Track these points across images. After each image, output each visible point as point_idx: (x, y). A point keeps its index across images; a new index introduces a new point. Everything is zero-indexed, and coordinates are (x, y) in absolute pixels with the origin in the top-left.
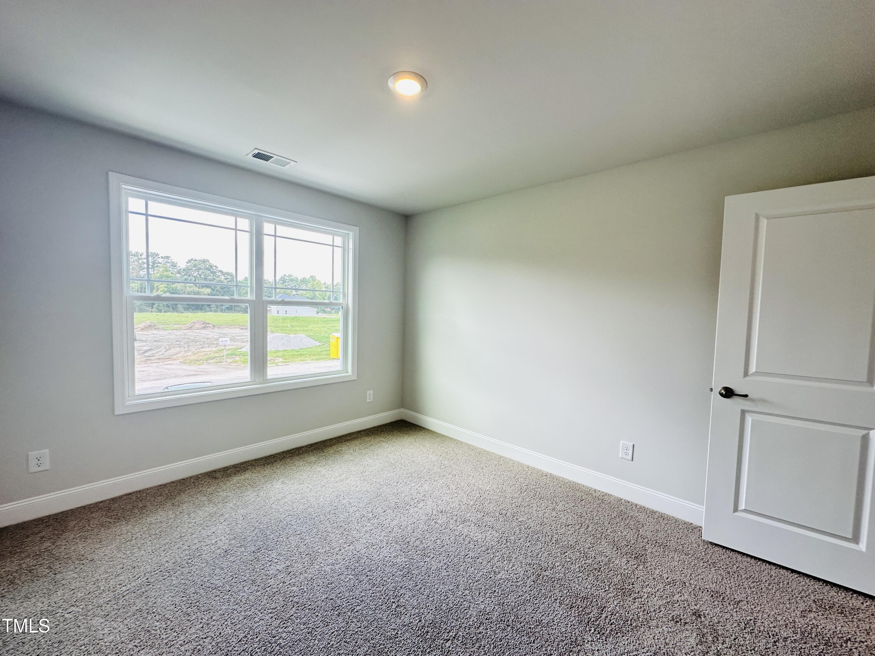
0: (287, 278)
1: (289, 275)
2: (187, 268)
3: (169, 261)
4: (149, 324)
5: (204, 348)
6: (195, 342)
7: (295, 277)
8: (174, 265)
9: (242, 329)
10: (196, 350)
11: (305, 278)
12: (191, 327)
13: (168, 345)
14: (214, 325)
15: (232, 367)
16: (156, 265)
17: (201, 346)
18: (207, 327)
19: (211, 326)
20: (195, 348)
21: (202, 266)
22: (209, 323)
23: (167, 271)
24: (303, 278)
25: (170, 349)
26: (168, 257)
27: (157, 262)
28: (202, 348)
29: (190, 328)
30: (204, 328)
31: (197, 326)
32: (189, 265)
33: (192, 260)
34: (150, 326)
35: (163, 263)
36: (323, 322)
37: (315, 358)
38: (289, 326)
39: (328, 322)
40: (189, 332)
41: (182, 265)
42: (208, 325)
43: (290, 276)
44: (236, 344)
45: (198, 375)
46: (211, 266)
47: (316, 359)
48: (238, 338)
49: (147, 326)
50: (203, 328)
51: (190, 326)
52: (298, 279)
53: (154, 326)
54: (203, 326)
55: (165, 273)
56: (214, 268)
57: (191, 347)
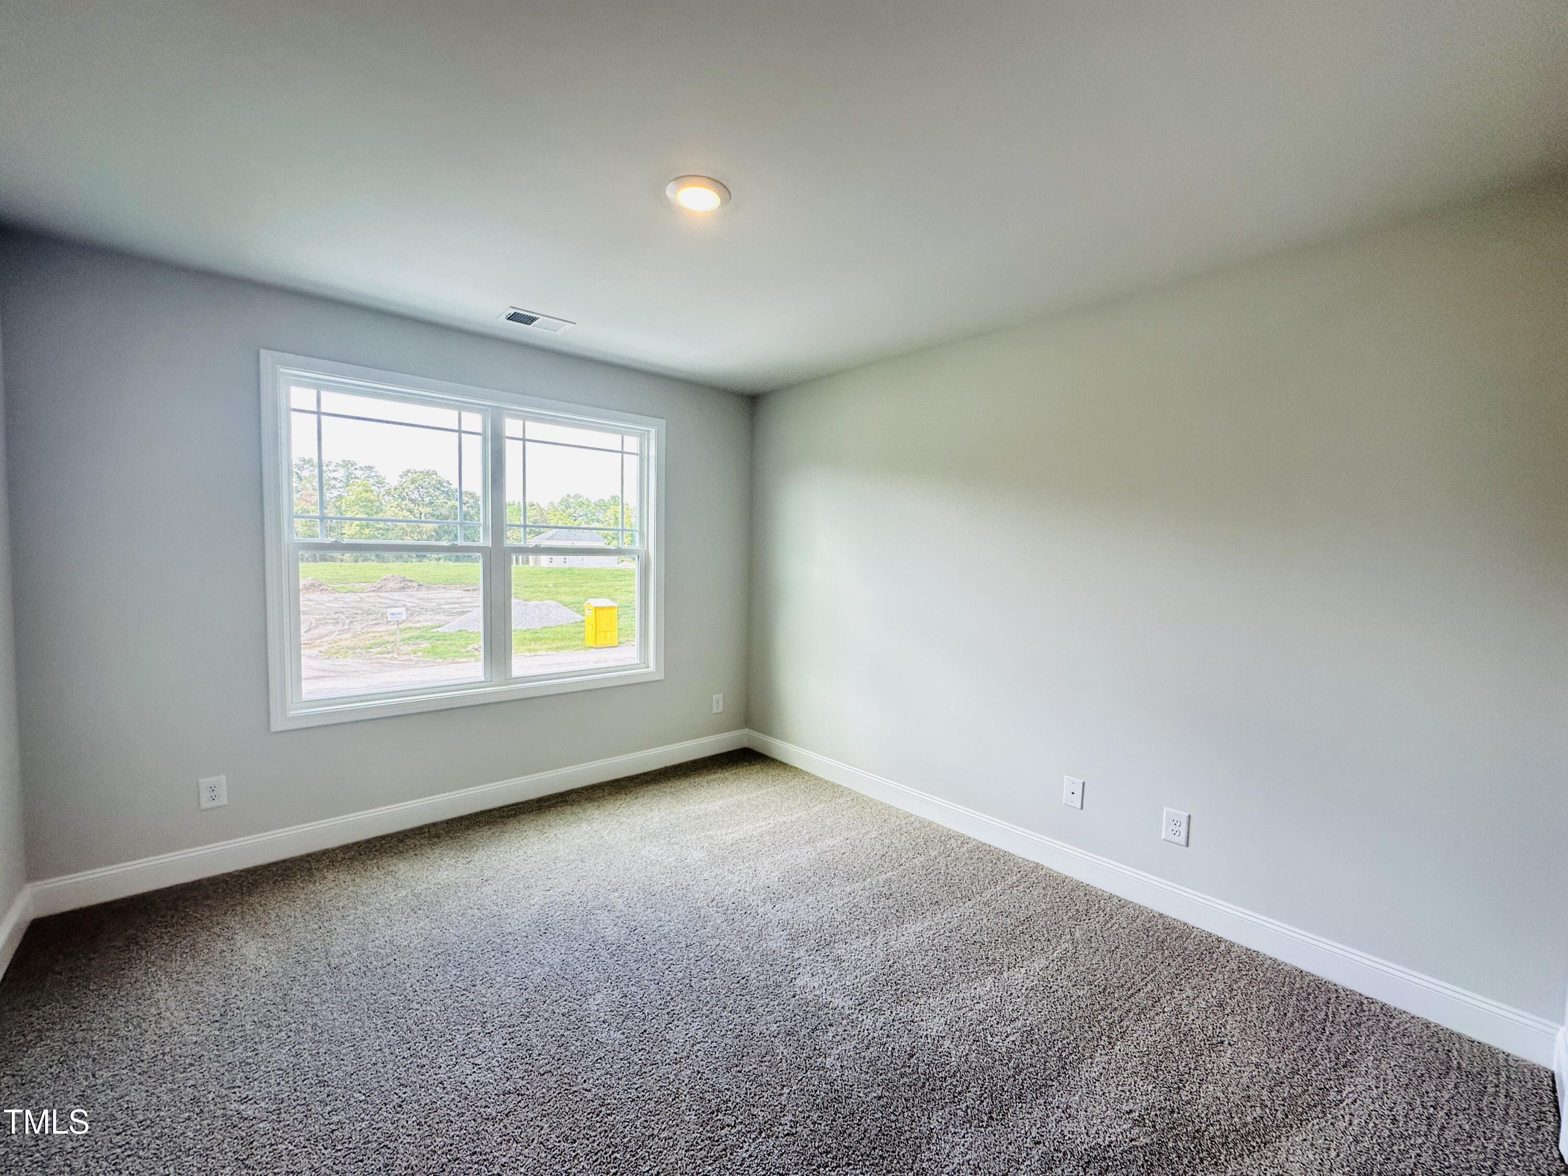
0: (572, 500)
1: (575, 496)
2: (401, 486)
3: (373, 474)
4: (311, 582)
5: (378, 626)
6: (368, 614)
7: (585, 498)
8: (380, 483)
9: (468, 590)
10: (363, 628)
11: (603, 500)
12: (381, 587)
13: (317, 620)
14: (421, 583)
15: (396, 662)
16: (351, 482)
17: (374, 622)
18: (409, 587)
19: (415, 584)
20: (363, 626)
21: (425, 482)
22: (411, 581)
23: (367, 491)
24: (598, 499)
25: (316, 627)
26: (370, 468)
27: (353, 476)
28: (376, 624)
29: (379, 589)
30: (402, 589)
31: (392, 585)
32: (404, 480)
33: (408, 471)
34: (313, 585)
35: (362, 478)
36: (614, 578)
37: (554, 645)
38: (550, 585)
39: (623, 578)
40: (369, 597)
41: (393, 481)
42: (409, 584)
43: (578, 496)
44: (438, 617)
45: (325, 677)
46: (440, 483)
47: (557, 649)
48: (446, 607)
49: (307, 585)
50: (400, 588)
51: (379, 586)
52: (590, 502)
53: (320, 586)
54: (402, 585)
55: (365, 495)
56: (445, 484)
57: (356, 623)
